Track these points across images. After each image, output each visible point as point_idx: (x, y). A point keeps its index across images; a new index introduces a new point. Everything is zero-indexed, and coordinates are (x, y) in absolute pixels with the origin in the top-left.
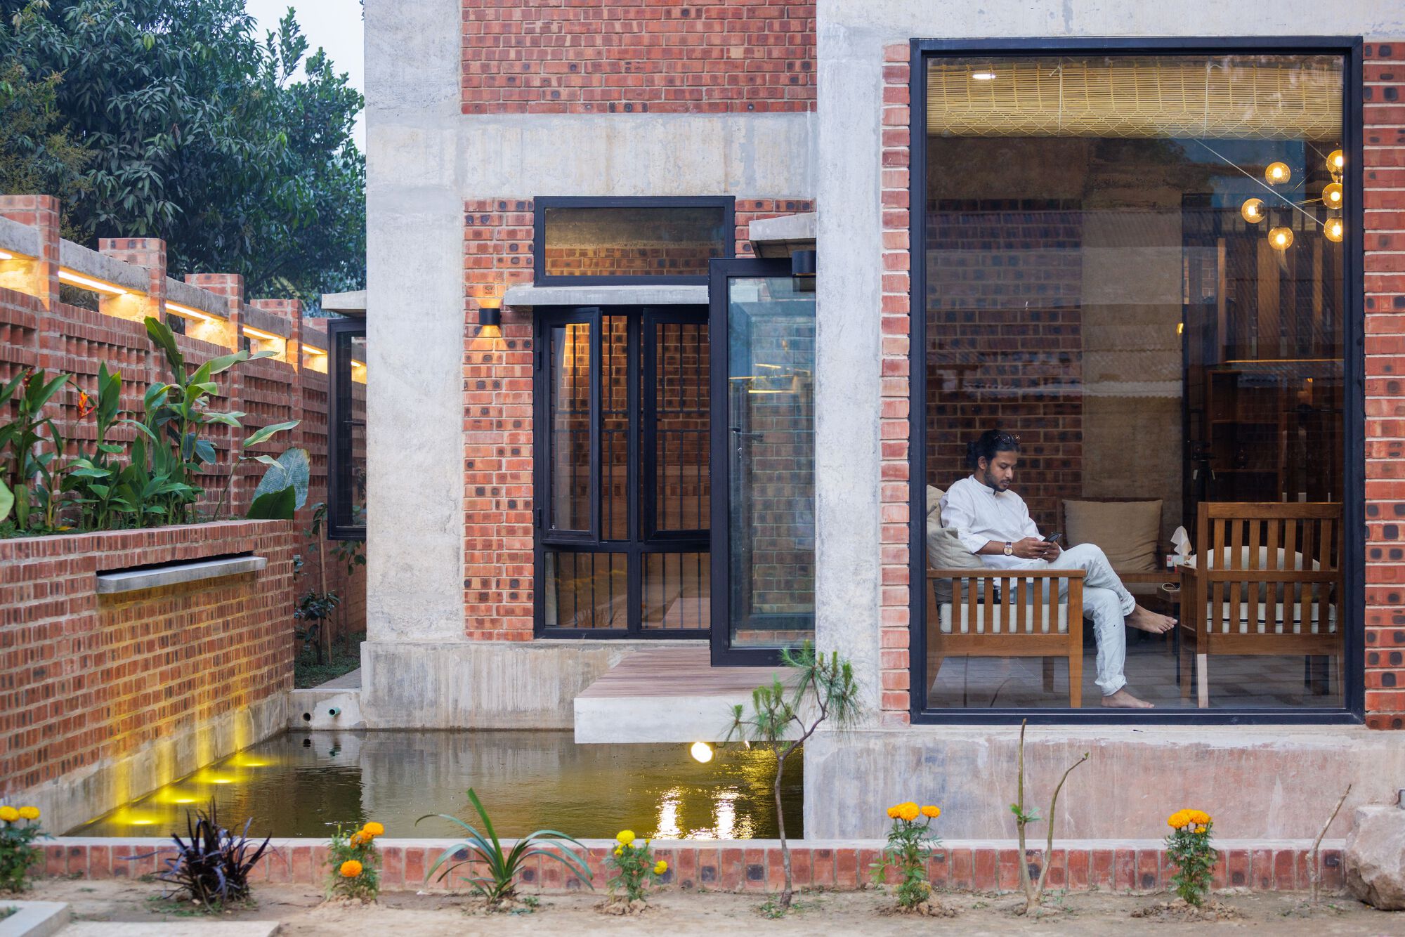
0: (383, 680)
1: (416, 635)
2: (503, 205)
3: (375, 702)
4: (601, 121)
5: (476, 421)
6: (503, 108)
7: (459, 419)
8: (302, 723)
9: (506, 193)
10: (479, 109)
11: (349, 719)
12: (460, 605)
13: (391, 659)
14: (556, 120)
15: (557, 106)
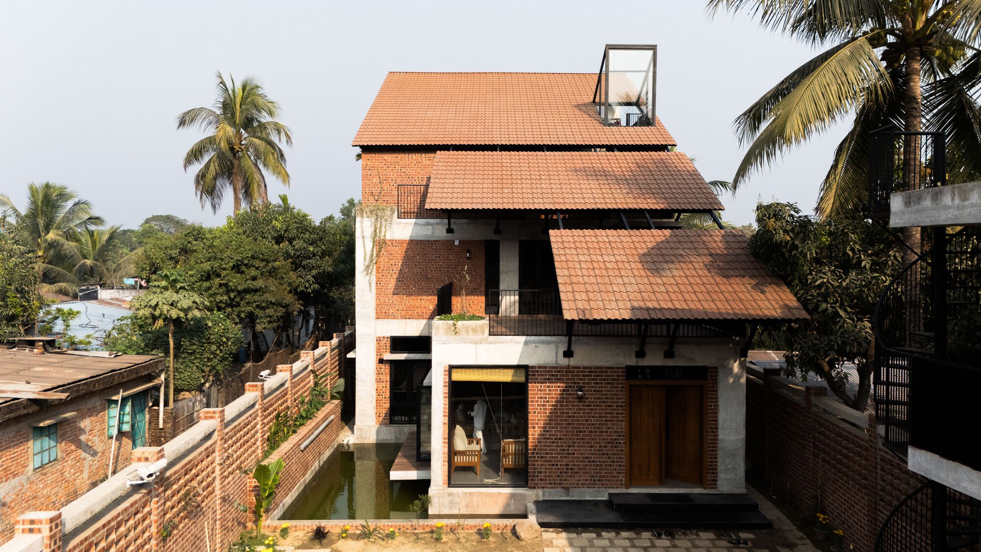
0: (359, 434)
1: (365, 424)
2: (384, 338)
3: (357, 438)
4: (404, 321)
5: (378, 381)
6: (384, 318)
7: (375, 380)
8: (342, 442)
9: (384, 335)
10: (379, 318)
11: (351, 442)
12: (374, 418)
13: (360, 429)
14: (395, 321)
15: (395, 318)
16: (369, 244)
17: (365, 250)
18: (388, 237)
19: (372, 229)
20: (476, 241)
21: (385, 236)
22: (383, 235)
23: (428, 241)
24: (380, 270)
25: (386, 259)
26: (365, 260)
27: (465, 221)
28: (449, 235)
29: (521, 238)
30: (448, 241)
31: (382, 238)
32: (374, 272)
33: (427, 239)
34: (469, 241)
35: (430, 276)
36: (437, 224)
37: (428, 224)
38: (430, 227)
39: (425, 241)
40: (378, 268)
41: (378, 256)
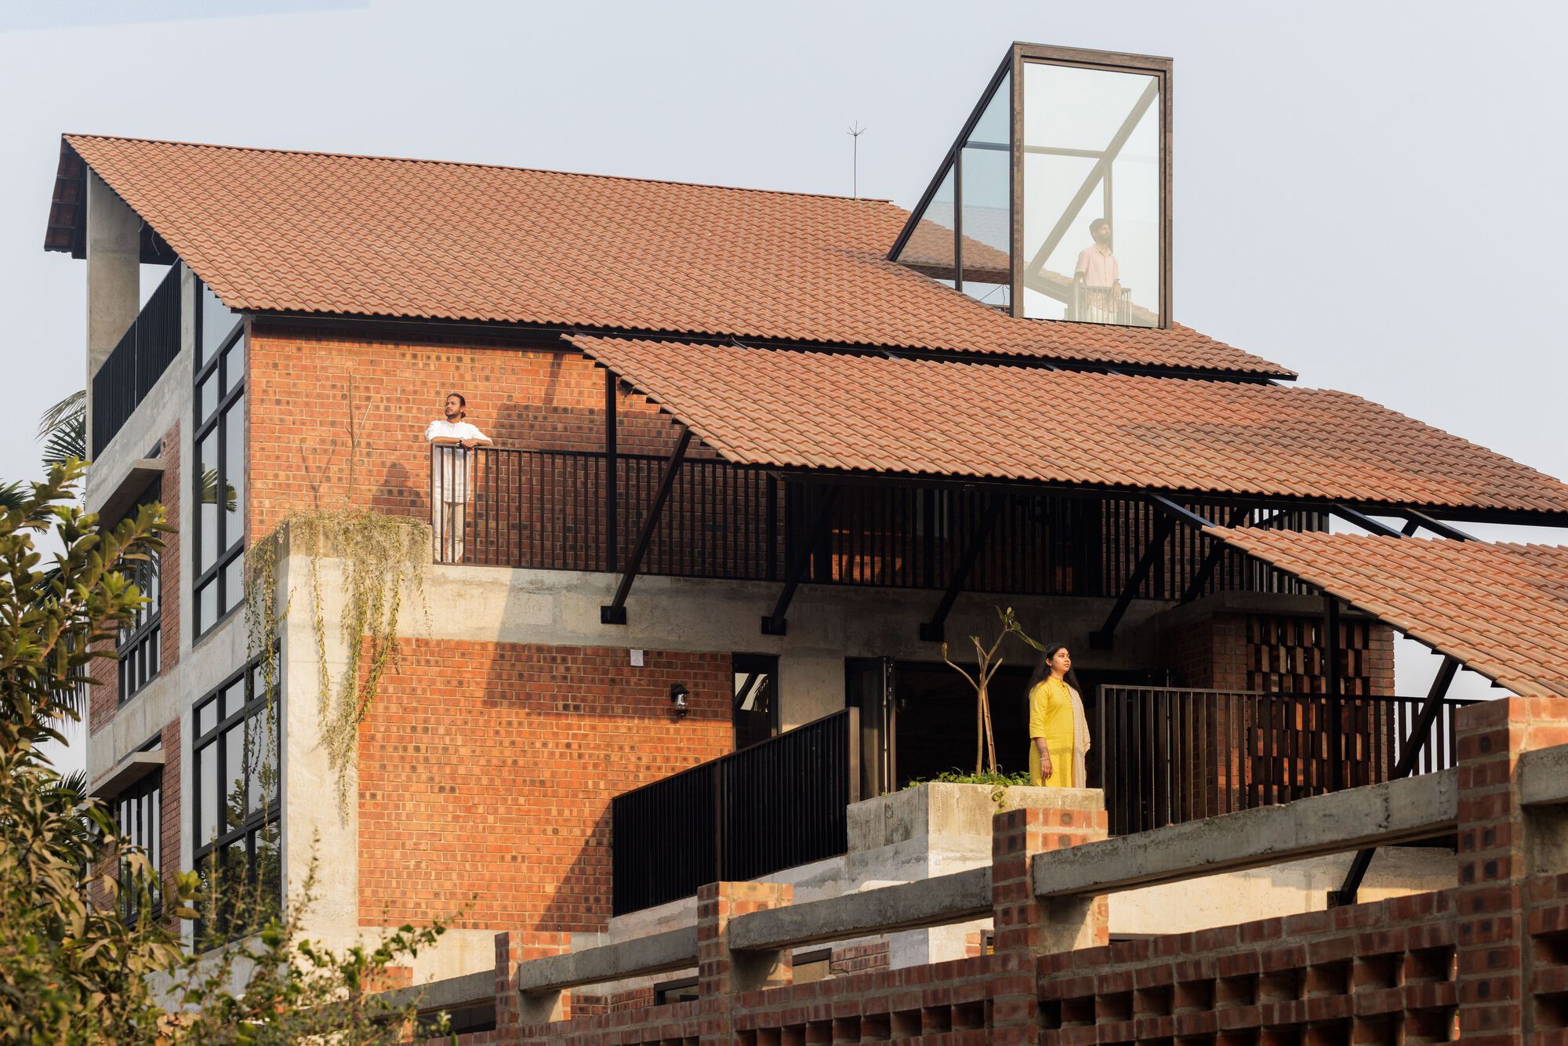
16: (338, 654)
17: (323, 672)
18: (406, 627)
19: (346, 599)
20: (703, 656)
21: (393, 623)
22: (386, 619)
23: (540, 649)
24: (375, 751)
25: (394, 708)
26: (323, 710)
27: (664, 582)
28: (612, 629)
29: (854, 652)
30: (608, 652)
31: (385, 629)
32: (353, 755)
33: (535, 640)
34: (676, 655)
35: (546, 775)
36: (569, 588)
37: (539, 588)
38: (547, 600)
39: (529, 647)
40: (368, 740)
41: (367, 693)
